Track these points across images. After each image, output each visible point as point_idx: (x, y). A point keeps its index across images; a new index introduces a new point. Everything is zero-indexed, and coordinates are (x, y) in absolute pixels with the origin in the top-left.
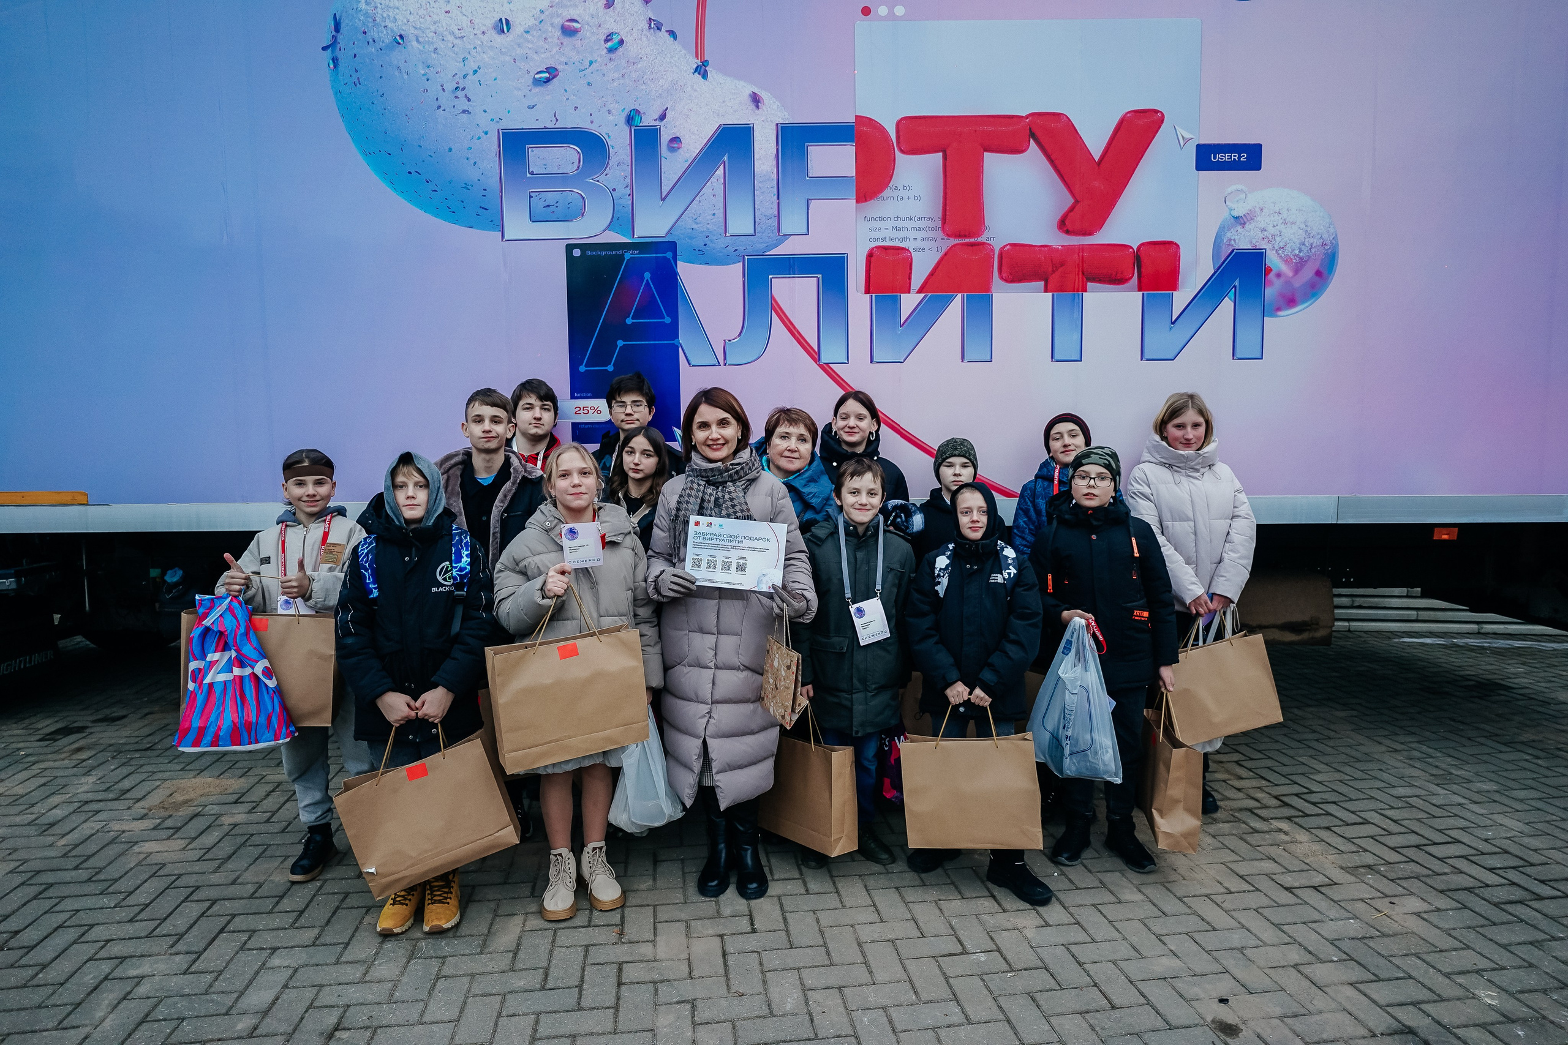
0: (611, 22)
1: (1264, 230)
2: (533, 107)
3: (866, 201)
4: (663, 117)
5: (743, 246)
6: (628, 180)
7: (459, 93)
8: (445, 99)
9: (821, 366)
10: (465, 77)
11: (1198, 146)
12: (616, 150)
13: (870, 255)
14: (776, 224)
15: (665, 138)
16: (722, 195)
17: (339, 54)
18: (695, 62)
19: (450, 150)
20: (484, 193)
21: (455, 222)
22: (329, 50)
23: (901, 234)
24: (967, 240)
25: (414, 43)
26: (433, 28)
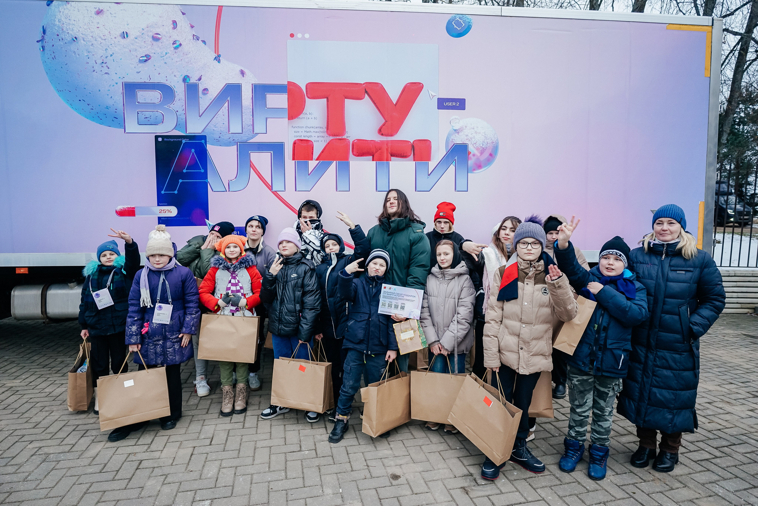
0: (175, 35)
1: (467, 136)
2: (139, 72)
3: (292, 119)
4: (200, 79)
5: (238, 138)
6: (184, 107)
7: (104, 65)
8: (97, 67)
9: (273, 192)
10: (106, 57)
11: (438, 99)
12: (178, 93)
13: (295, 143)
14: (252, 128)
15: (201, 88)
16: (227, 115)
17: (46, 45)
18: (215, 55)
19: (100, 91)
20: (116, 111)
21: (102, 124)
22: (40, 42)
23: (309, 134)
24: (338, 137)
25: (82, 41)
26: (91, 35)
